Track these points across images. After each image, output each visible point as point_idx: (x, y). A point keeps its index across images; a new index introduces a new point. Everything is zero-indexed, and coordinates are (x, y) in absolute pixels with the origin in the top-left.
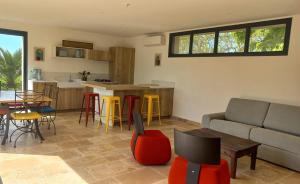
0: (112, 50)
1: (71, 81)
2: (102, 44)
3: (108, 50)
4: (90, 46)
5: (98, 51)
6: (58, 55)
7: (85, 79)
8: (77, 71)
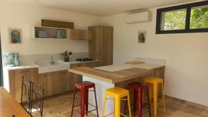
0: (92, 29)
1: (53, 63)
2: (81, 23)
3: (87, 29)
4: (70, 25)
5: (79, 30)
6: (37, 36)
7: (67, 60)
8: (59, 53)
